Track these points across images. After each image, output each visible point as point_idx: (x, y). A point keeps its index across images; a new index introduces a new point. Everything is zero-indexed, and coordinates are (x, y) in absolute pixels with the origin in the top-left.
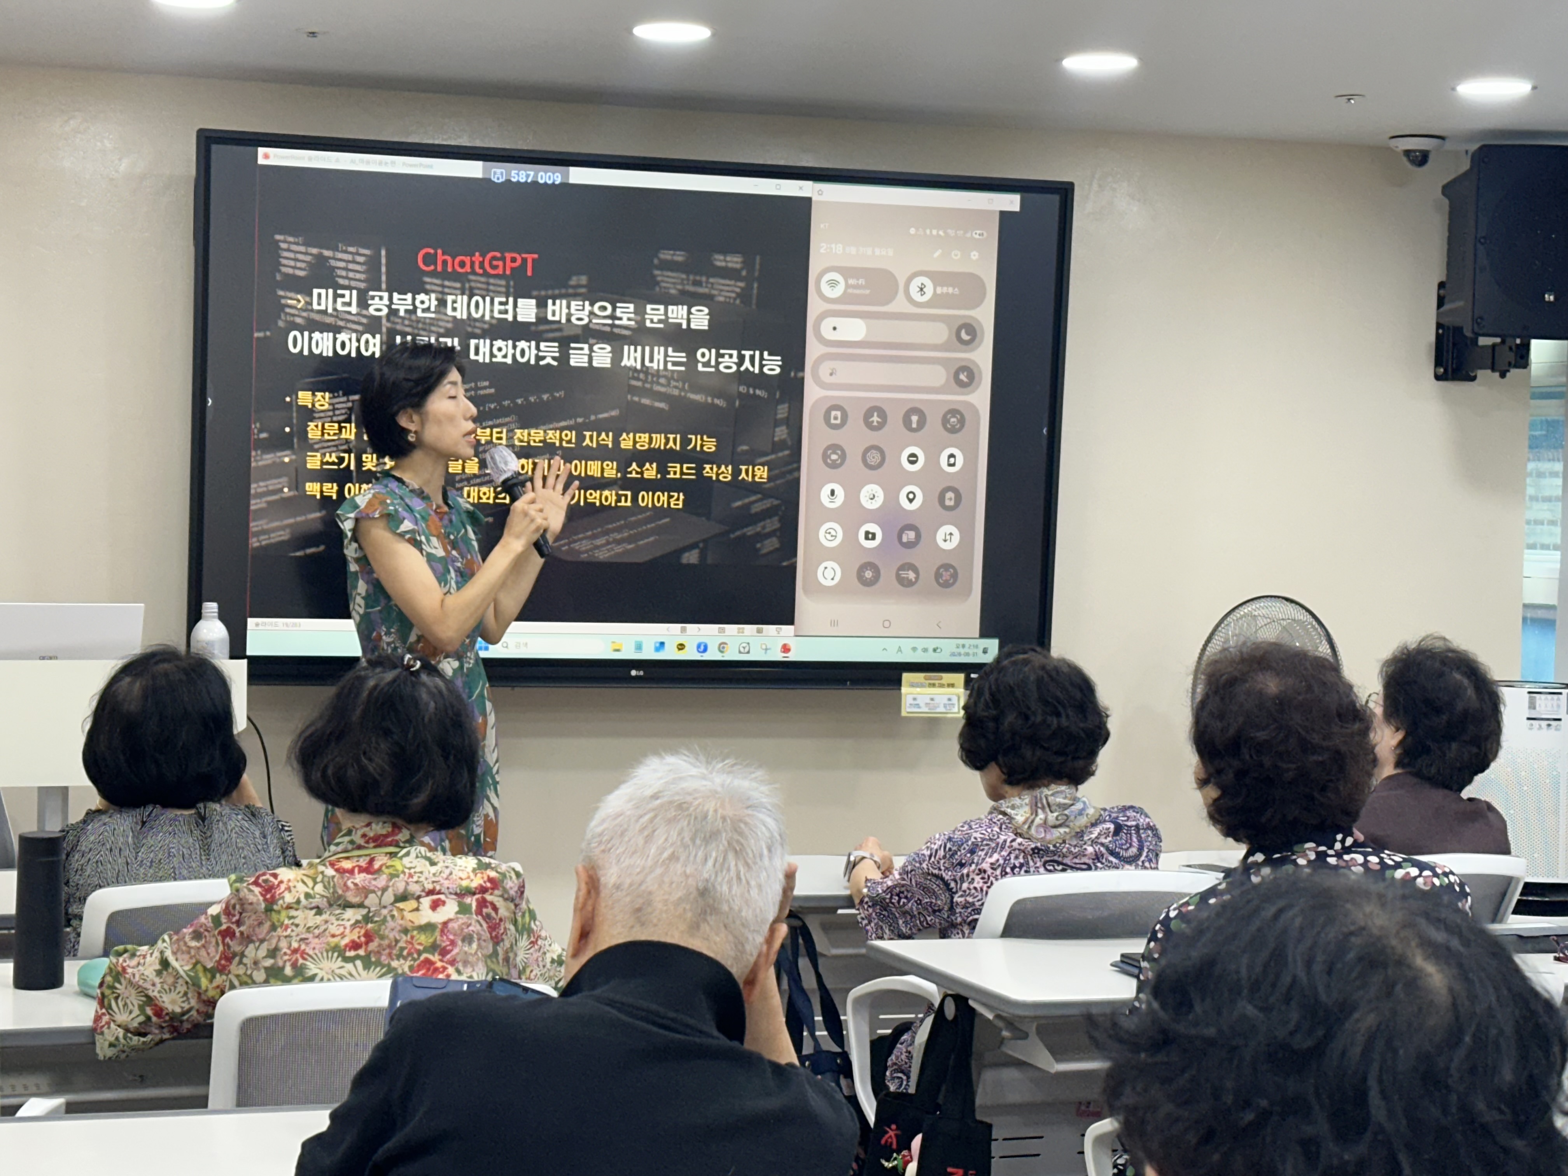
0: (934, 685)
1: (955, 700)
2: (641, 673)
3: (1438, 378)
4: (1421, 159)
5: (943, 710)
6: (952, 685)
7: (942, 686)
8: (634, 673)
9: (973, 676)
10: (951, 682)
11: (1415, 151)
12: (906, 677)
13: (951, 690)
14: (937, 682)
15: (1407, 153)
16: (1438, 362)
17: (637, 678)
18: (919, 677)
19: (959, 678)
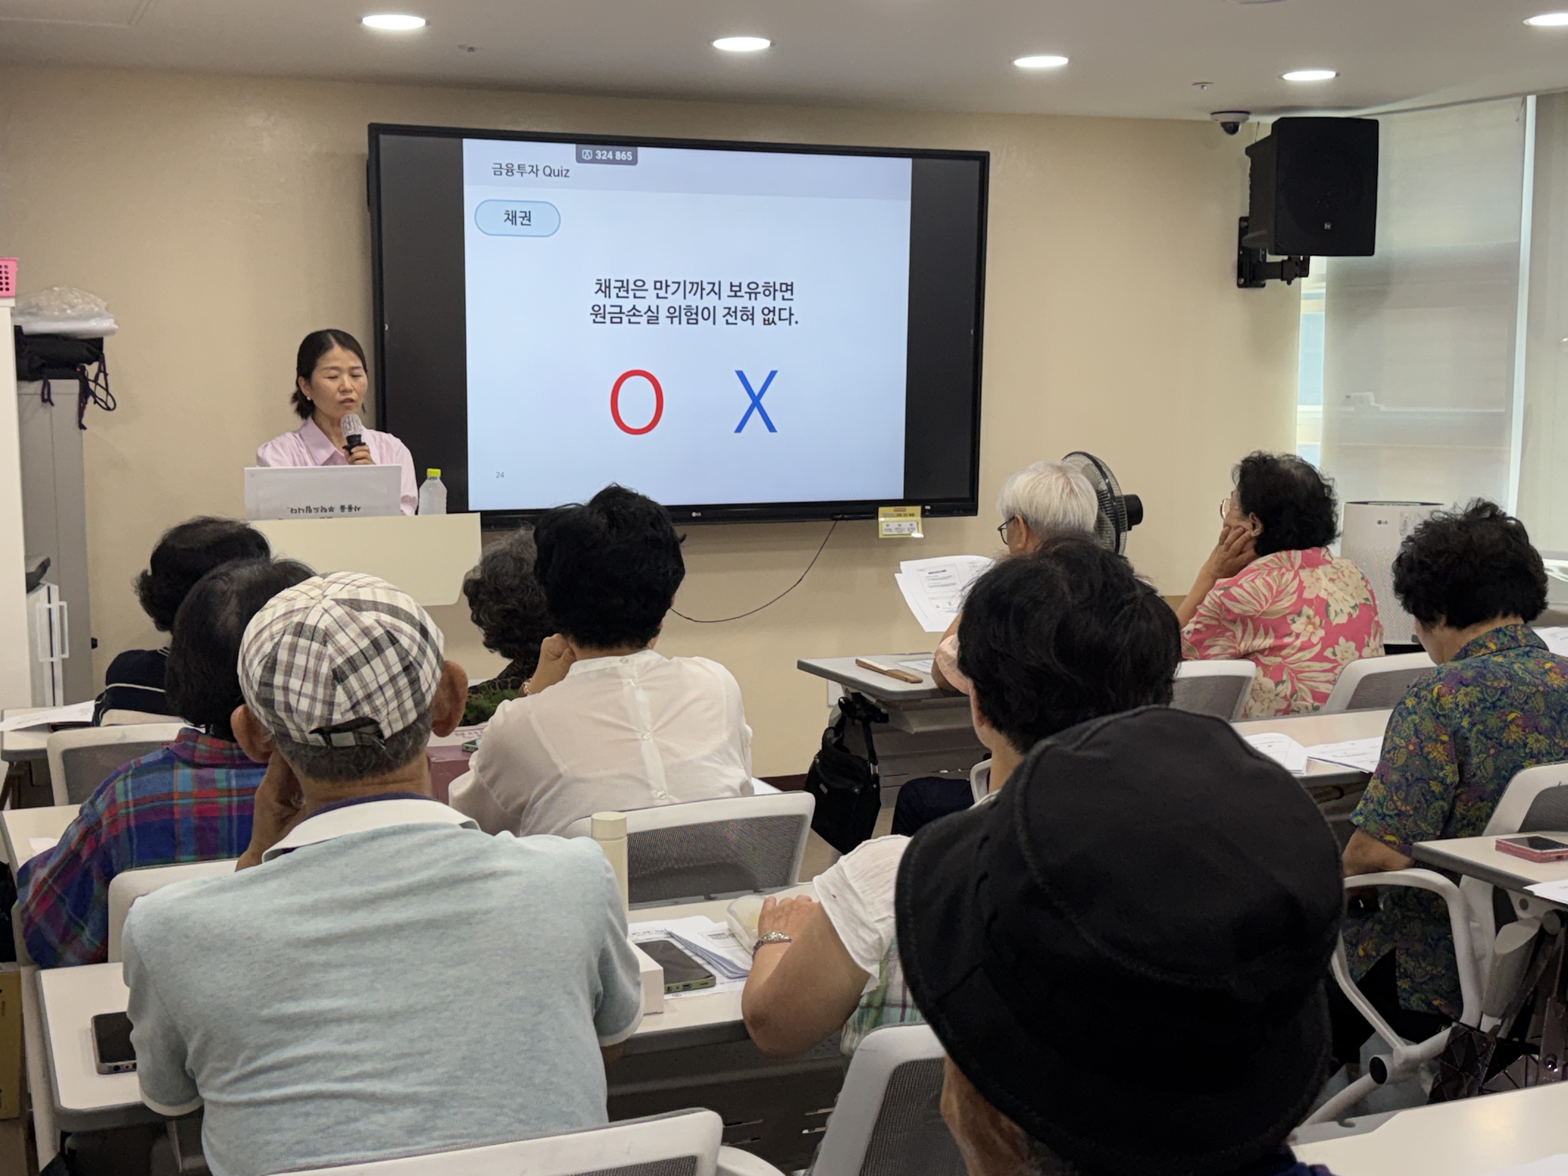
0: (900, 515)
1: (916, 525)
2: (699, 514)
3: (1239, 286)
4: (1232, 128)
5: (907, 532)
6: (912, 515)
7: (905, 515)
8: (694, 514)
9: (928, 507)
10: (911, 512)
11: (1228, 123)
12: (882, 510)
13: (912, 518)
14: (902, 513)
15: (1224, 125)
16: (1240, 274)
17: (696, 518)
18: (890, 510)
19: (917, 509)
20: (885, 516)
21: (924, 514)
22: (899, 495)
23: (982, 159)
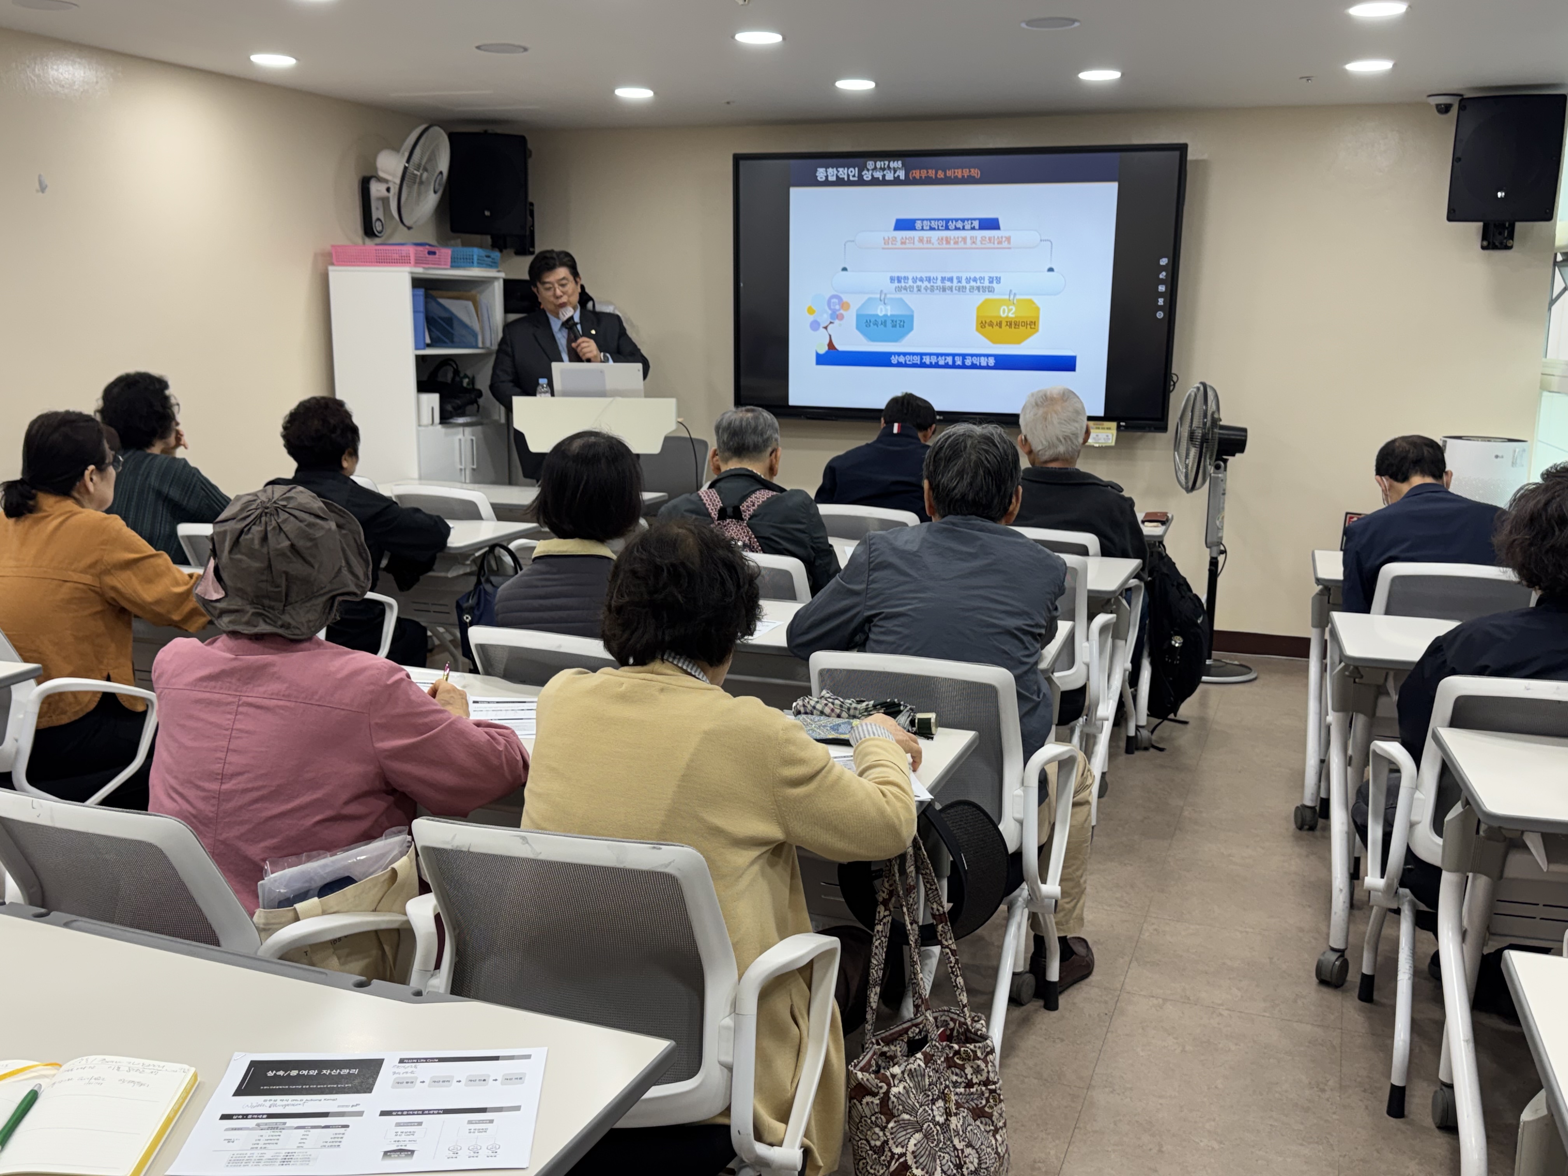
0: (1099, 428)
1: (1110, 436)
2: (942, 418)
3: (1483, 248)
4: (1444, 109)
5: (1103, 441)
6: (1109, 429)
7: (1103, 428)
8: (938, 417)
9: (1123, 424)
10: (1109, 426)
11: (1441, 105)
13: (1108, 431)
14: (1100, 427)
15: (1438, 106)
16: (1484, 238)
17: (940, 420)
19: (1114, 425)
21: (1119, 428)
22: (1101, 413)
23: (1182, 149)
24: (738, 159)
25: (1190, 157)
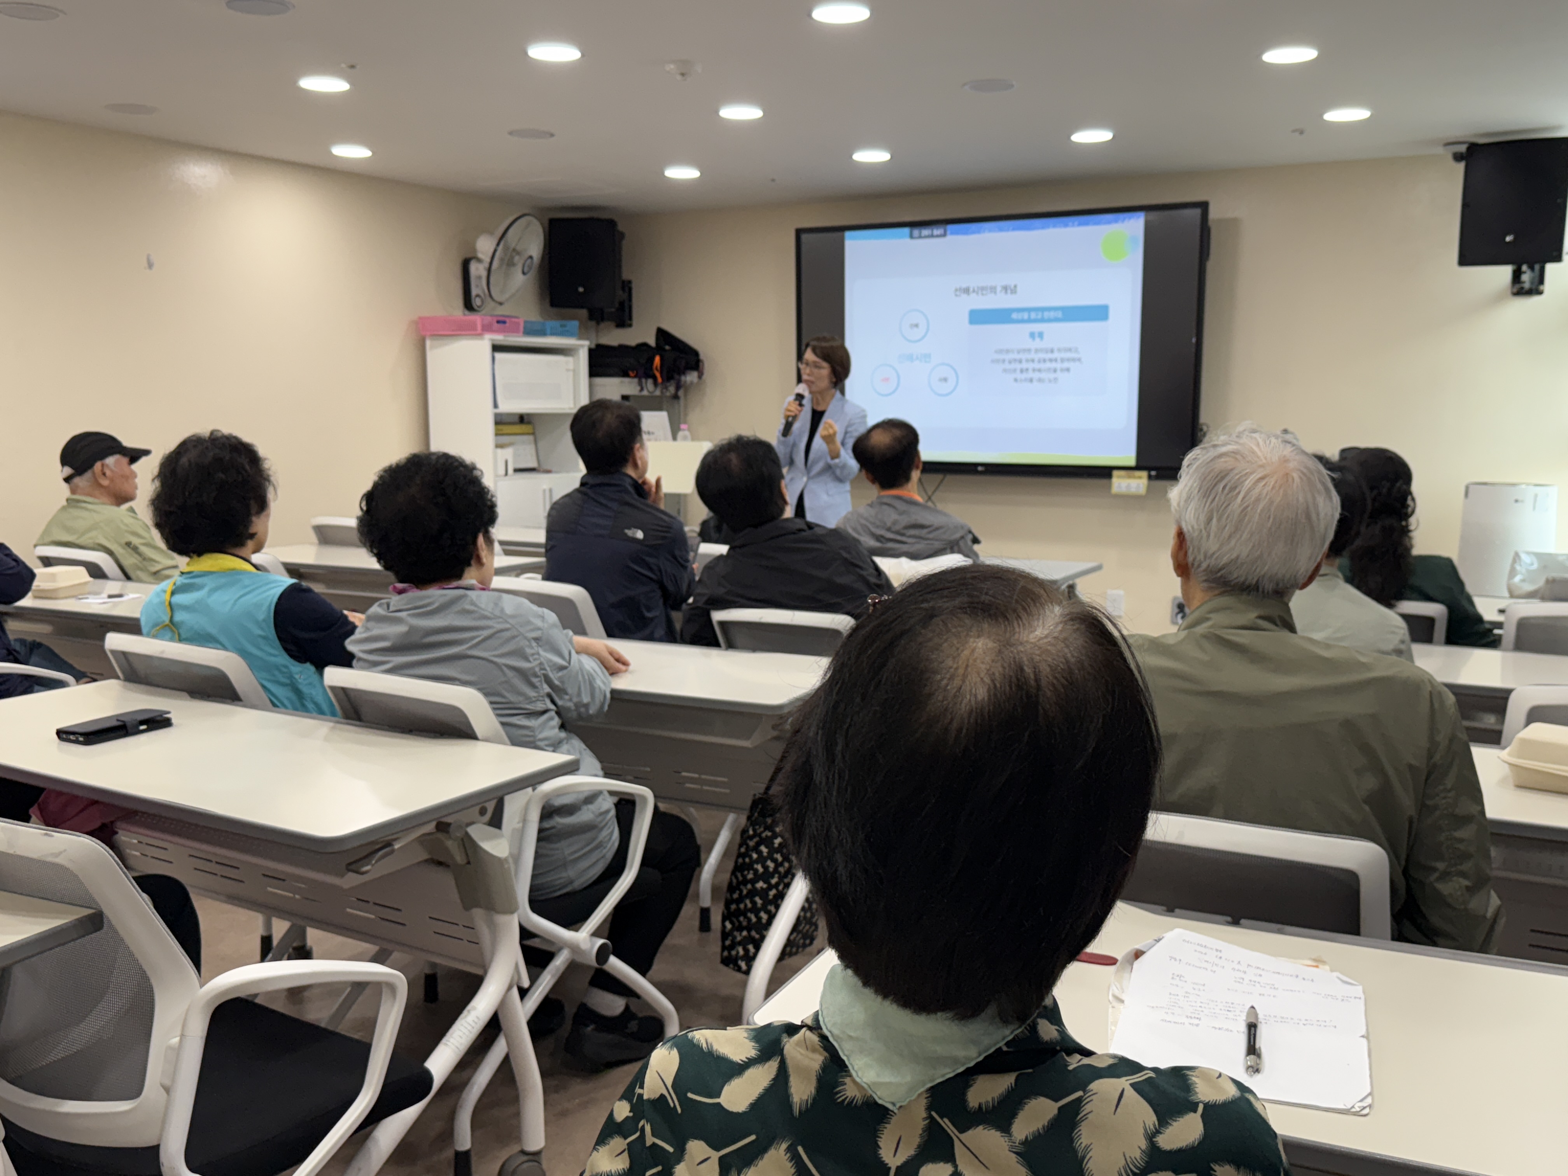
1: (1141, 485)
2: (984, 469)
3: (1513, 294)
5: (1134, 490)
7: (1135, 478)
8: (979, 469)
9: (1153, 473)
10: (1140, 476)
12: (1115, 473)
13: (1139, 480)
14: (1132, 476)
15: (1452, 154)
16: (1514, 283)
18: (1122, 473)
19: (1144, 474)
20: (1119, 477)
21: (1150, 477)
22: (1132, 462)
23: (1204, 206)
24: (799, 232)
25: (1214, 214)
